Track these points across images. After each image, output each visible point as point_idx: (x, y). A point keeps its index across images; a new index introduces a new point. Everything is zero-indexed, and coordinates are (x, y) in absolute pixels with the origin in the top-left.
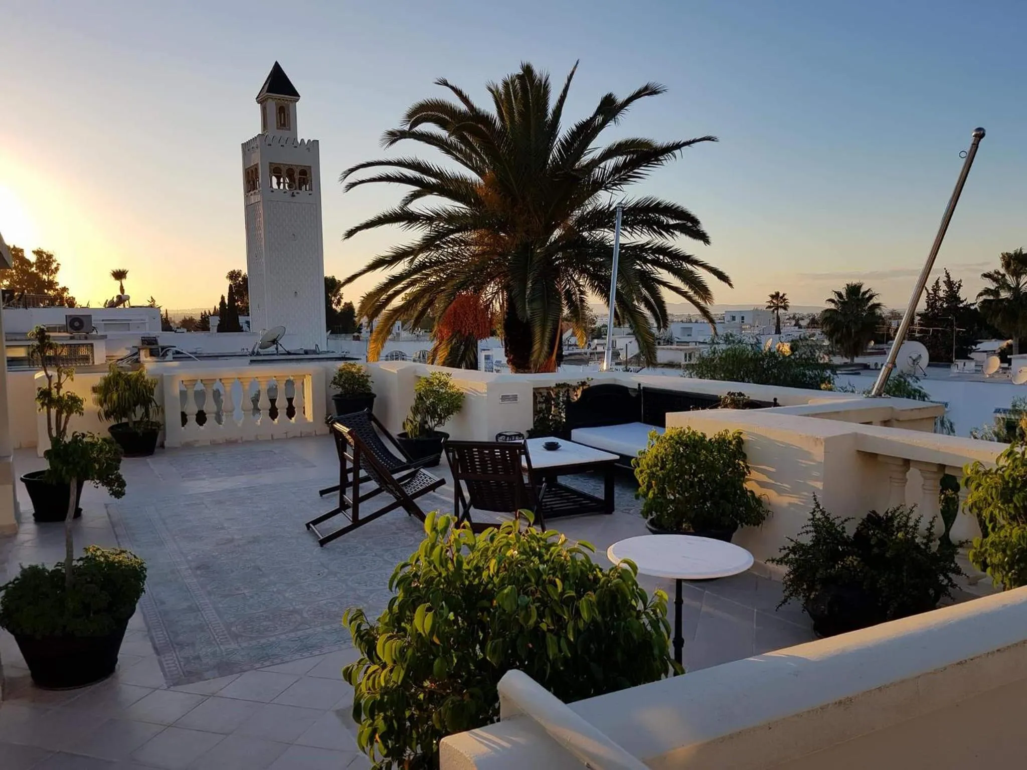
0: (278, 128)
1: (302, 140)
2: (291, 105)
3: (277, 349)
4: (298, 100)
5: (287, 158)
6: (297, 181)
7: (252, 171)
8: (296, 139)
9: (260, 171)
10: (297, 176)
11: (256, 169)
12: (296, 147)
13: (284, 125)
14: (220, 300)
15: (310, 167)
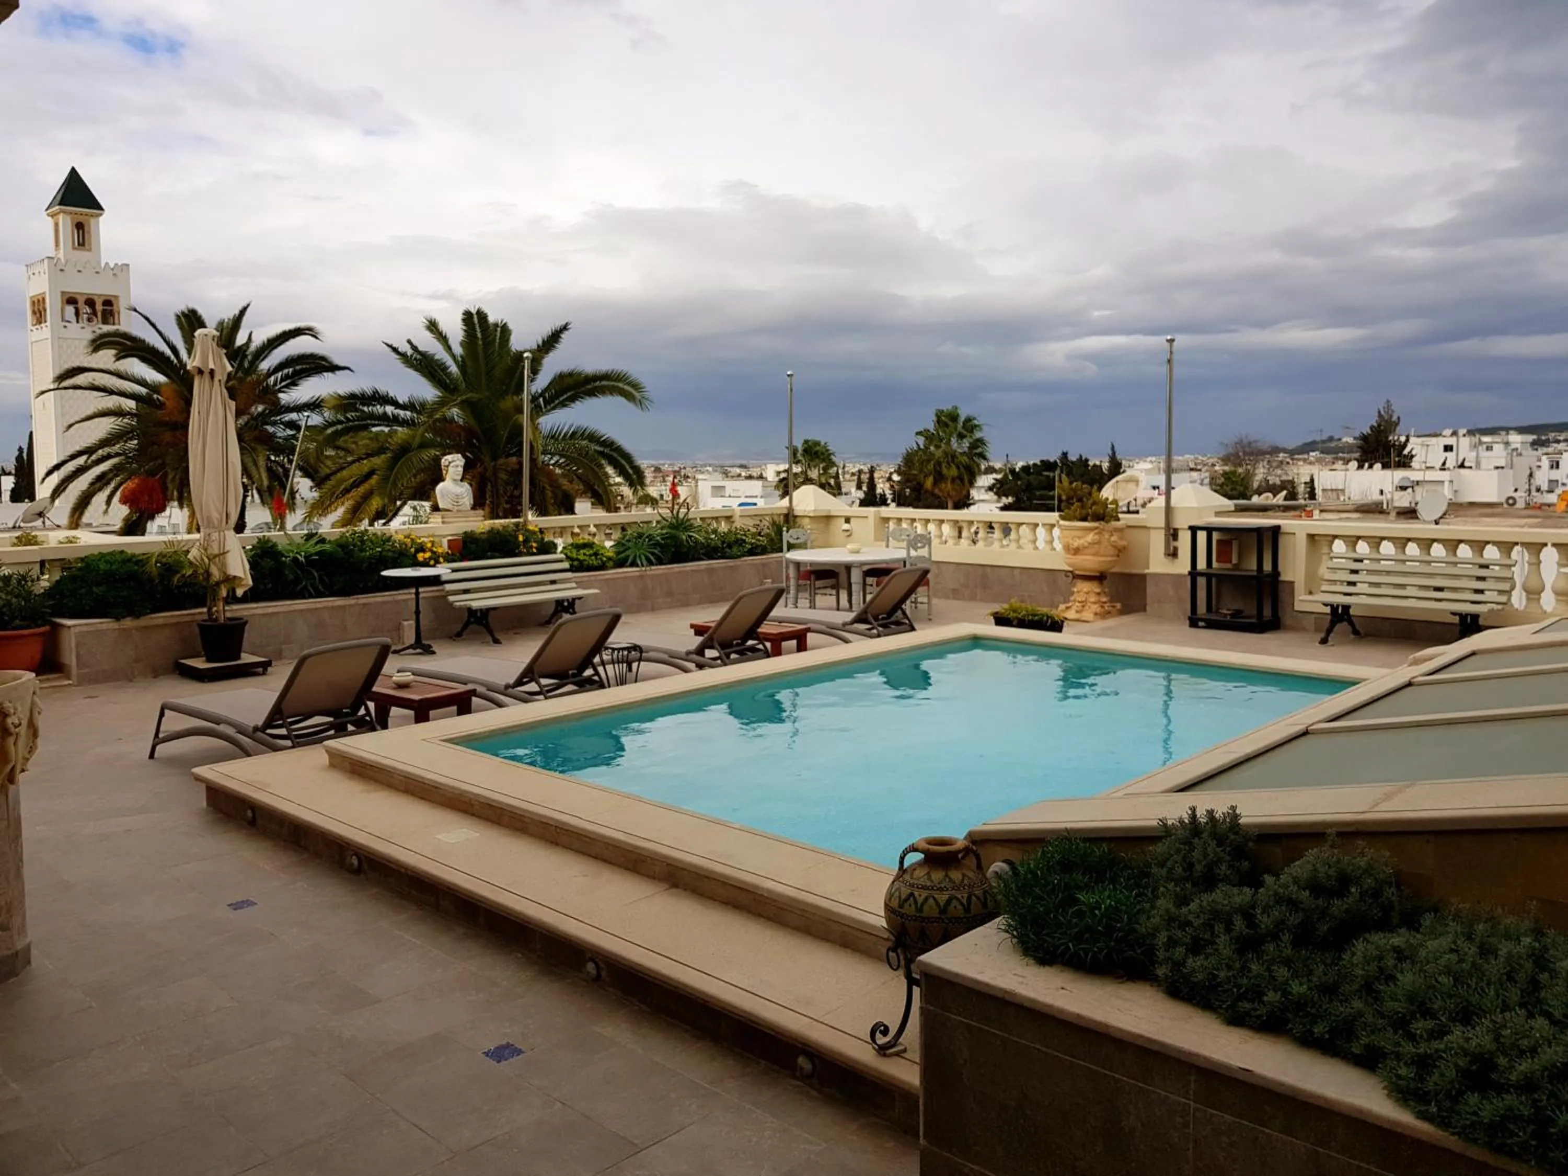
0: (74, 248)
1: (107, 264)
2: (92, 221)
3: (44, 523)
4: (101, 215)
5: (85, 286)
6: (99, 315)
7: (39, 301)
8: (99, 263)
9: (47, 301)
10: (99, 307)
11: (44, 299)
12: (97, 273)
13: (83, 245)
14: (17, 453)
15: (116, 297)
